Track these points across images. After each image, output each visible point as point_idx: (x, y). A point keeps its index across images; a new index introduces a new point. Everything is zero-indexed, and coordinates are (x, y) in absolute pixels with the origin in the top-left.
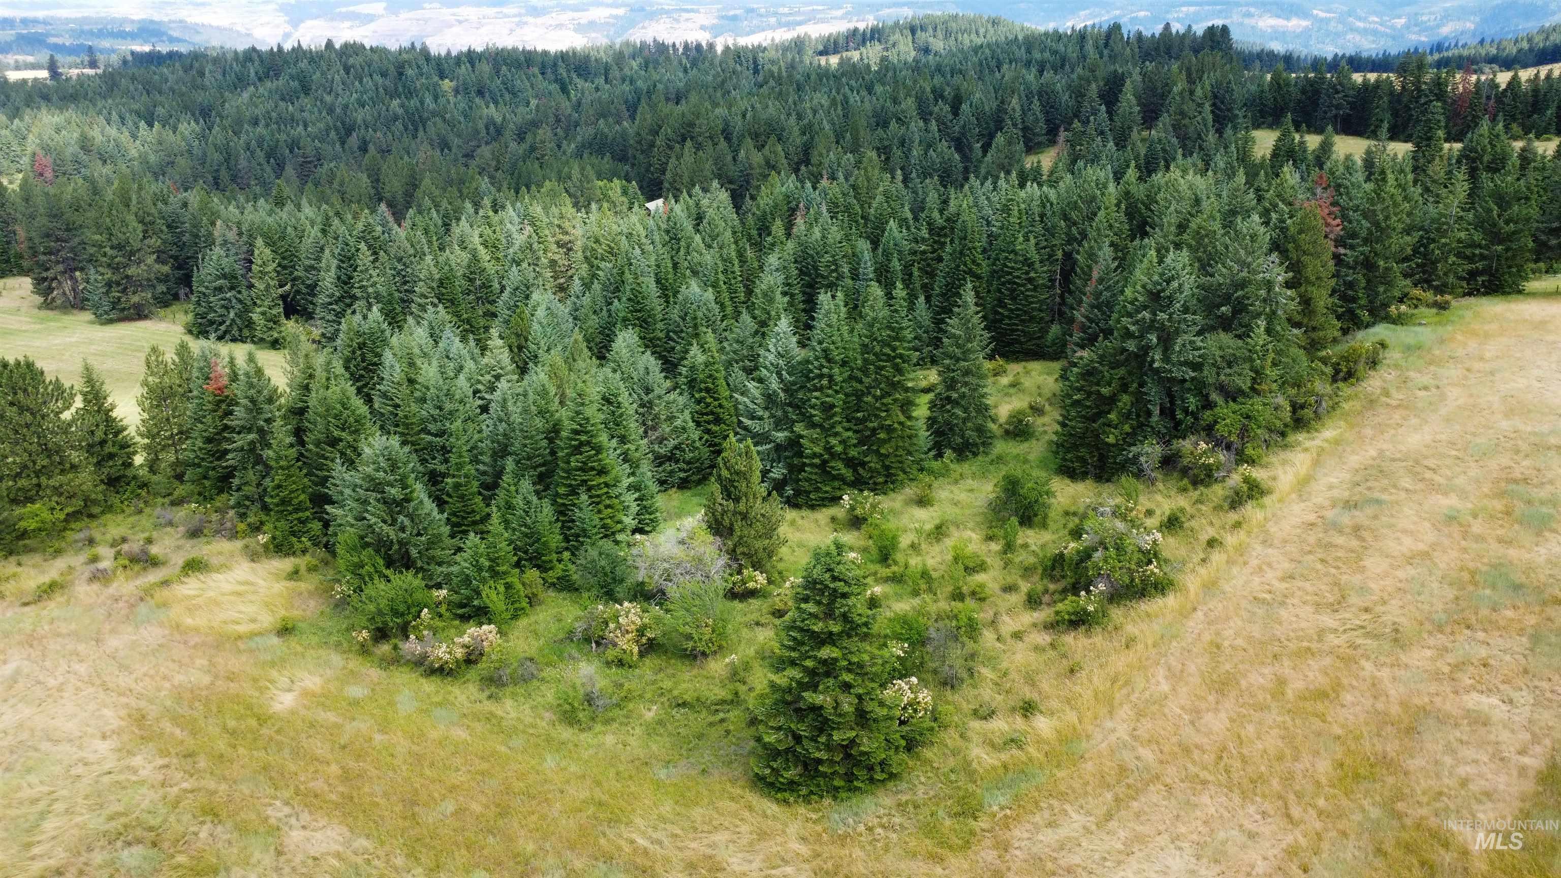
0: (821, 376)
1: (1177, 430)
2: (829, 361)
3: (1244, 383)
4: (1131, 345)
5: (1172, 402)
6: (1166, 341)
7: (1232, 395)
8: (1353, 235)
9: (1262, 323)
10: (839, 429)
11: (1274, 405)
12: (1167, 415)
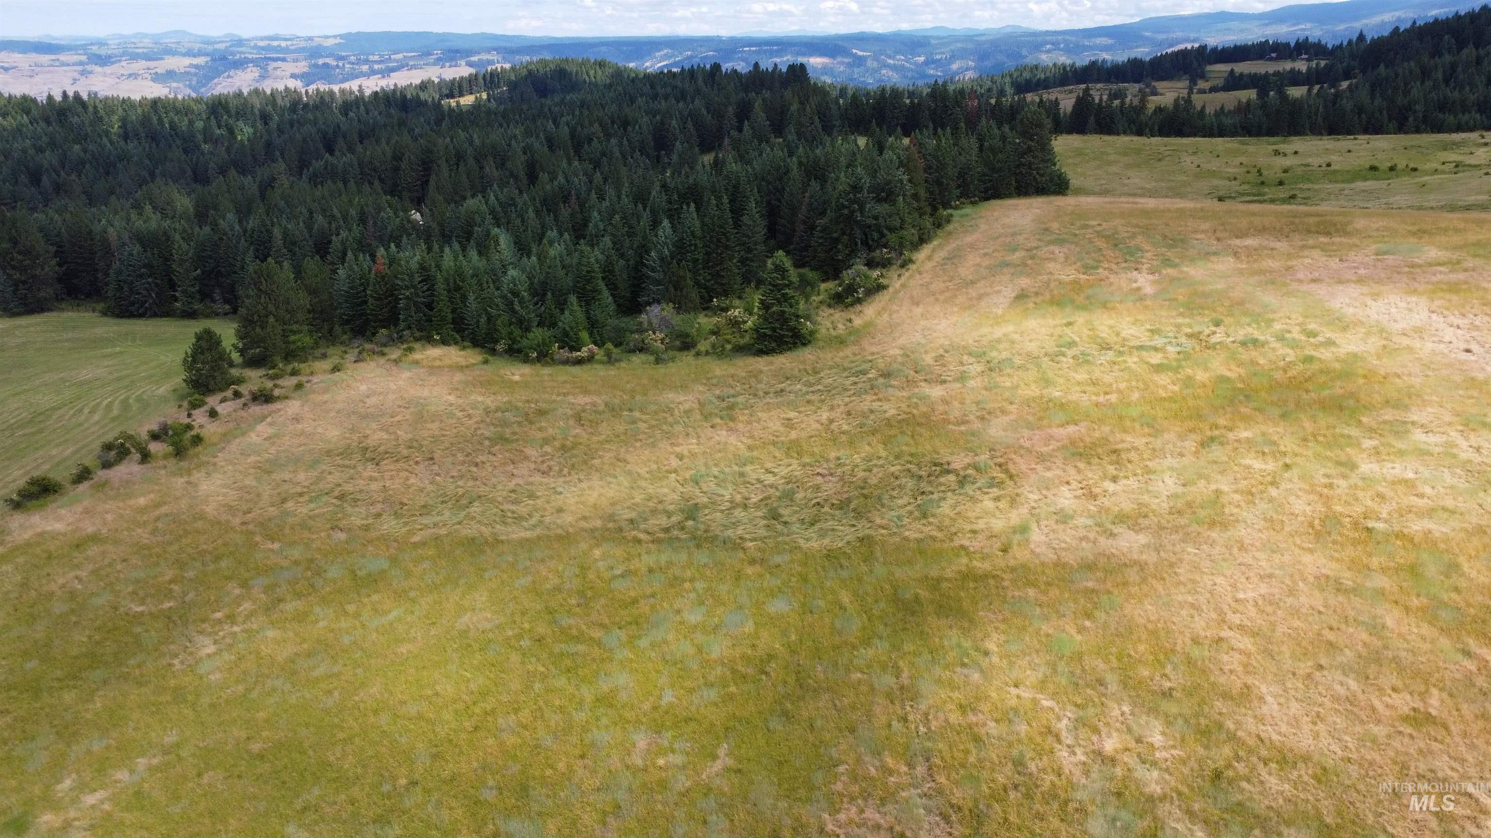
0: (690, 245)
1: (870, 249)
2: (694, 236)
3: (897, 223)
4: (846, 211)
5: (866, 236)
6: (862, 209)
7: (891, 229)
8: (930, 168)
9: (901, 198)
10: (701, 271)
11: (911, 233)
12: (865, 243)
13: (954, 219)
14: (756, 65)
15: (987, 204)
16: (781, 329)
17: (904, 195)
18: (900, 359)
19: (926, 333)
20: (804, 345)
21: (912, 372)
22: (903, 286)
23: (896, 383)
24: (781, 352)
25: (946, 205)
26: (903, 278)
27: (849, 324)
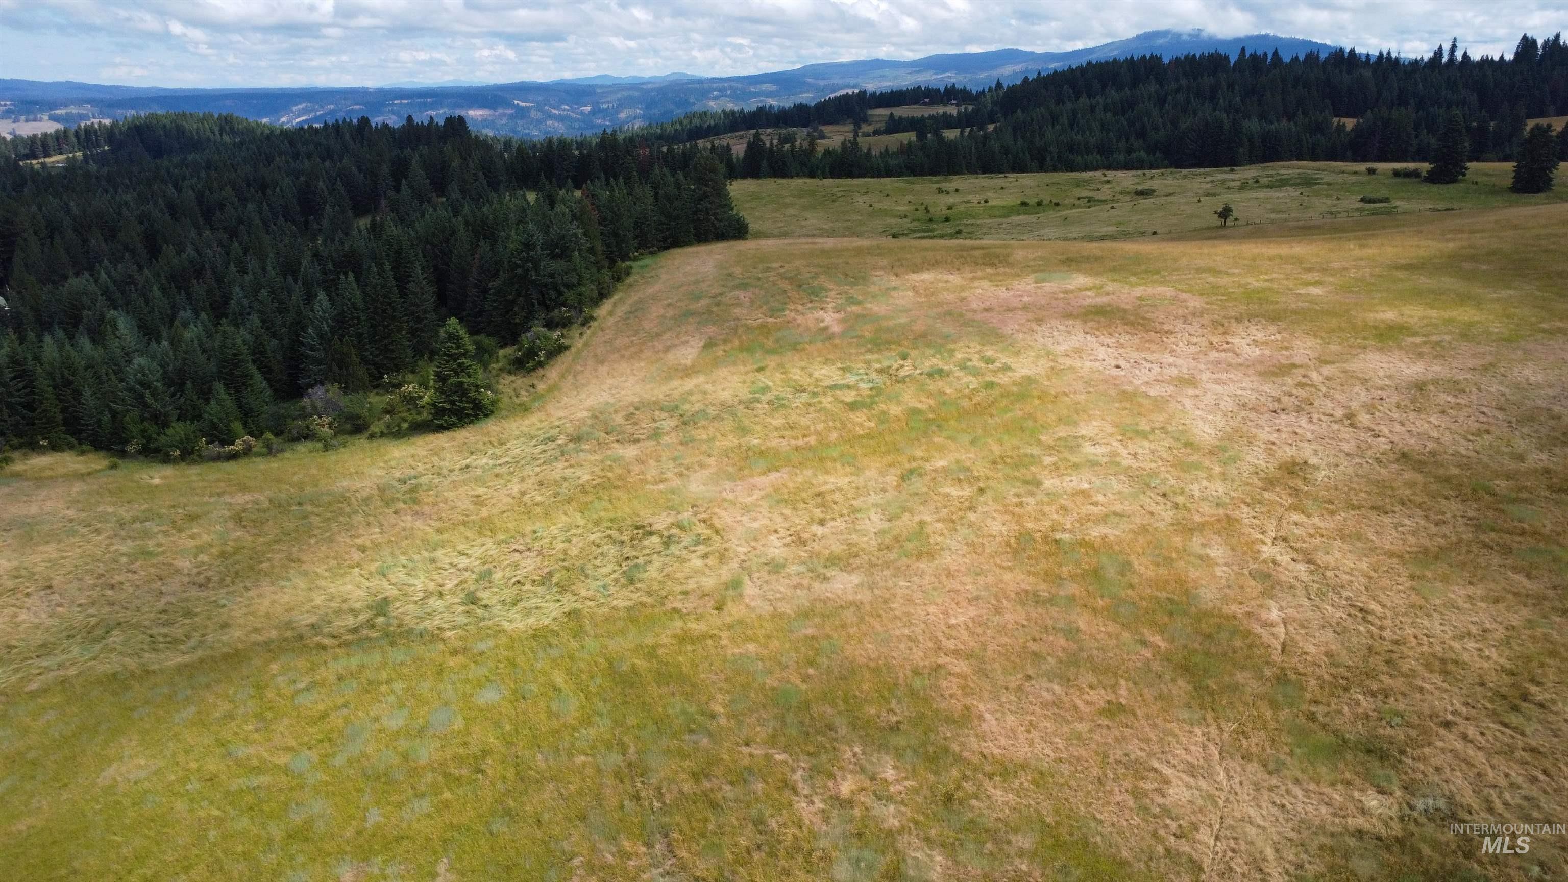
0: (352, 319)
1: (548, 309)
2: (356, 309)
3: (574, 279)
4: (519, 271)
5: (543, 295)
6: (536, 267)
7: (569, 287)
8: (605, 219)
9: (577, 253)
10: (368, 346)
11: (590, 289)
12: (542, 303)
13: (634, 271)
14: (410, 118)
15: (666, 253)
16: (461, 401)
17: (580, 250)
18: (589, 422)
19: (614, 392)
20: (487, 416)
21: (603, 435)
22: (586, 345)
23: (587, 447)
24: (463, 426)
25: (625, 257)
26: (585, 337)
27: (532, 390)
